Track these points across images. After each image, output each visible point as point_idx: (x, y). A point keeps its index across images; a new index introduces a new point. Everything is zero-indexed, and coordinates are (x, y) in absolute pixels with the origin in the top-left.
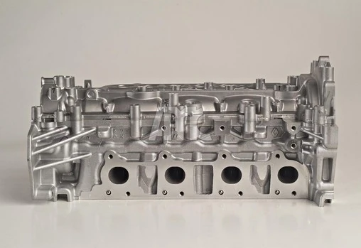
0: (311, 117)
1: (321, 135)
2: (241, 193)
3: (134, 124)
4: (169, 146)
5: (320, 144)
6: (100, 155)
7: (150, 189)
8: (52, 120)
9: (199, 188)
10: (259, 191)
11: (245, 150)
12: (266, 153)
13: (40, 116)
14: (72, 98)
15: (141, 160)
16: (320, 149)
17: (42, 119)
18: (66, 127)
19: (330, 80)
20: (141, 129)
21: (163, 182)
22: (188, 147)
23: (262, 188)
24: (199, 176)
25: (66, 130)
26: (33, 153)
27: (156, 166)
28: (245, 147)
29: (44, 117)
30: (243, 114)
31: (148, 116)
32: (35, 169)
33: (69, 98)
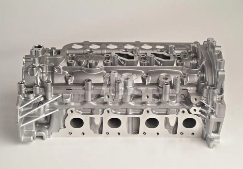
0: (207, 95)
1: (213, 108)
2: (158, 134)
3: (88, 93)
4: (111, 105)
5: (212, 113)
6: (64, 110)
7: (97, 131)
8: (32, 92)
9: (130, 130)
10: (170, 132)
11: (161, 107)
12: (175, 110)
13: (24, 89)
14: (44, 73)
15: (92, 113)
16: (212, 117)
17: (25, 92)
18: (41, 96)
19: (222, 70)
20: (92, 95)
21: (106, 127)
22: (123, 106)
23: (172, 131)
24: (130, 123)
25: (41, 97)
26: (20, 117)
27: (102, 118)
28: (162, 106)
29: (26, 90)
30: (162, 88)
31: (97, 88)
32: (22, 126)
33: (42, 73)
